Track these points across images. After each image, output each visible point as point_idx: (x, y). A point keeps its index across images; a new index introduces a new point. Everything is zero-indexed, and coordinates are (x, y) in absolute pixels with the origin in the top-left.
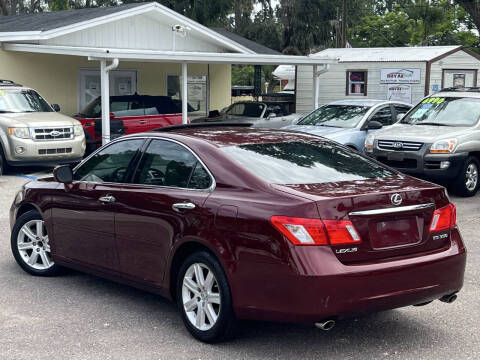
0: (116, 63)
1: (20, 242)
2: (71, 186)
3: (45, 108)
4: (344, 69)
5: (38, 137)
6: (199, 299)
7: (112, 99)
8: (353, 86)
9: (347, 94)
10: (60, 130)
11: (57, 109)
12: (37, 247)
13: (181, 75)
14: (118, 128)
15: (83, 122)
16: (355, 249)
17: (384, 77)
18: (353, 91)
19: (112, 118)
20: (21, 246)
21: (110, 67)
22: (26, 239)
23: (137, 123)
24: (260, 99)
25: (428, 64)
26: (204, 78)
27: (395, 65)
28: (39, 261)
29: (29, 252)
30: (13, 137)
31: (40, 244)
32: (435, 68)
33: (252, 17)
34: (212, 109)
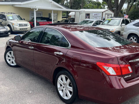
0: (37, 9)
1: (7, 57)
2: (20, 42)
3: (21, 19)
4: (85, 13)
5: (19, 26)
6: (64, 87)
7: (37, 18)
8: (87, 17)
9: (85, 18)
10: (25, 24)
11: (24, 20)
12: (12, 59)
13: (52, 13)
14: (38, 24)
15: (30, 23)
16: (130, 76)
17: (93, 15)
18: (87, 18)
19: (37, 22)
20: (7, 58)
21: (36, 11)
22: (9, 56)
23: (42, 23)
24: (68, 19)
25: (103, 12)
26: (56, 14)
27: (96, 13)
28: (13, 63)
29: (10, 60)
30: (14, 26)
31: (13, 58)
32: (104, 13)
33: (64, 4)
34: (58, 21)
